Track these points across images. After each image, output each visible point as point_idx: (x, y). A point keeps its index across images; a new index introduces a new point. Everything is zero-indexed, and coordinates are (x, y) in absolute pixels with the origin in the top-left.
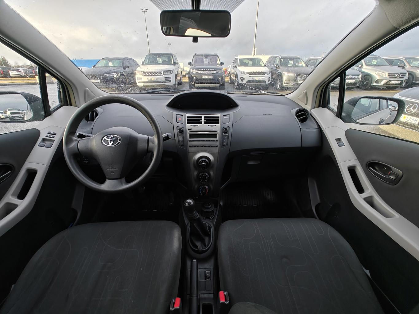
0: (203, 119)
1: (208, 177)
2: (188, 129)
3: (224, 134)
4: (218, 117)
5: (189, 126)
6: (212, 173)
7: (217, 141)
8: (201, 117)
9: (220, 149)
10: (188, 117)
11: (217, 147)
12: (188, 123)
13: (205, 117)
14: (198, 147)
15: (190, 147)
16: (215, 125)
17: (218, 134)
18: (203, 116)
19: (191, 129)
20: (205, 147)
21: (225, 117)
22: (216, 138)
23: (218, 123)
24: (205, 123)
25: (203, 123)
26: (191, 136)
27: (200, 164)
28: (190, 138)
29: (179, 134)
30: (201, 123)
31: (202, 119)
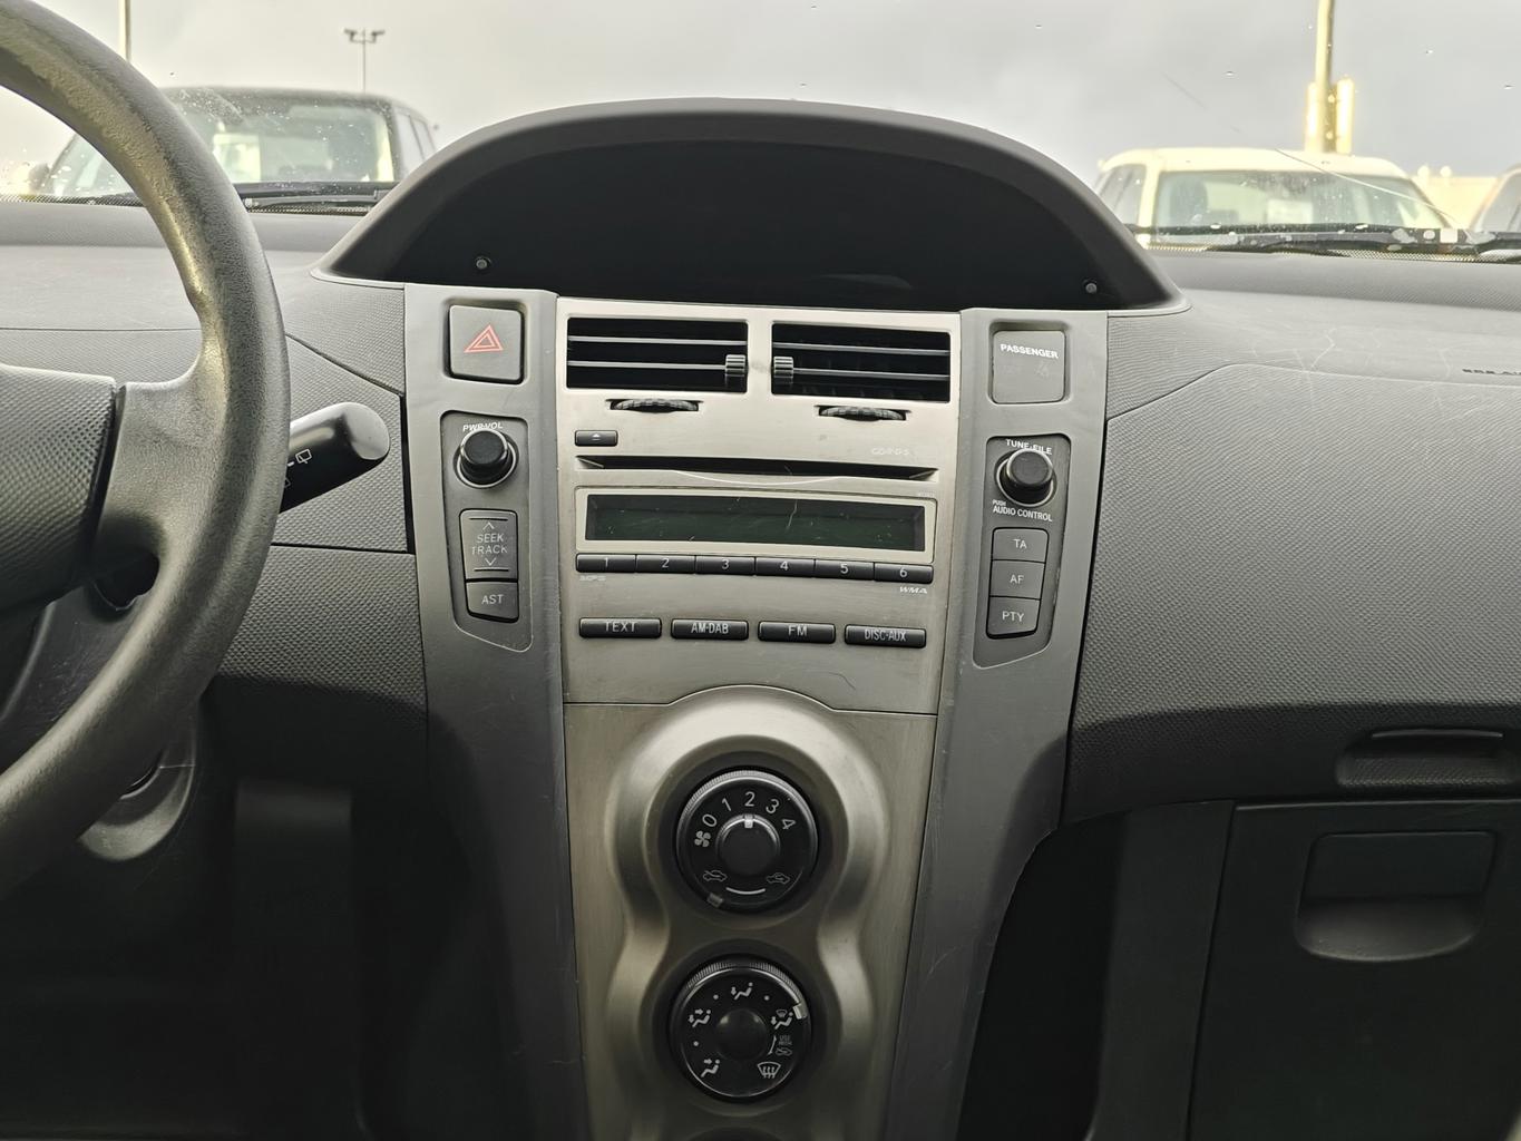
0: (759, 346)
1: (799, 1013)
2: (580, 442)
3: (1000, 507)
4: (942, 340)
5: (586, 409)
6: (844, 971)
7: (923, 579)
8: (738, 330)
9: (950, 679)
10: (576, 325)
11: (916, 643)
12: (577, 379)
13: (781, 331)
14: (682, 634)
15: (589, 633)
16: (902, 414)
17: (937, 498)
18: (760, 321)
19: (612, 442)
20: (768, 636)
21: (1009, 345)
22: (915, 543)
23: (939, 392)
24: (781, 385)
25: (759, 380)
26: (608, 516)
27: (702, 838)
28: (594, 533)
29: (460, 484)
30: (737, 383)
31: (743, 350)
